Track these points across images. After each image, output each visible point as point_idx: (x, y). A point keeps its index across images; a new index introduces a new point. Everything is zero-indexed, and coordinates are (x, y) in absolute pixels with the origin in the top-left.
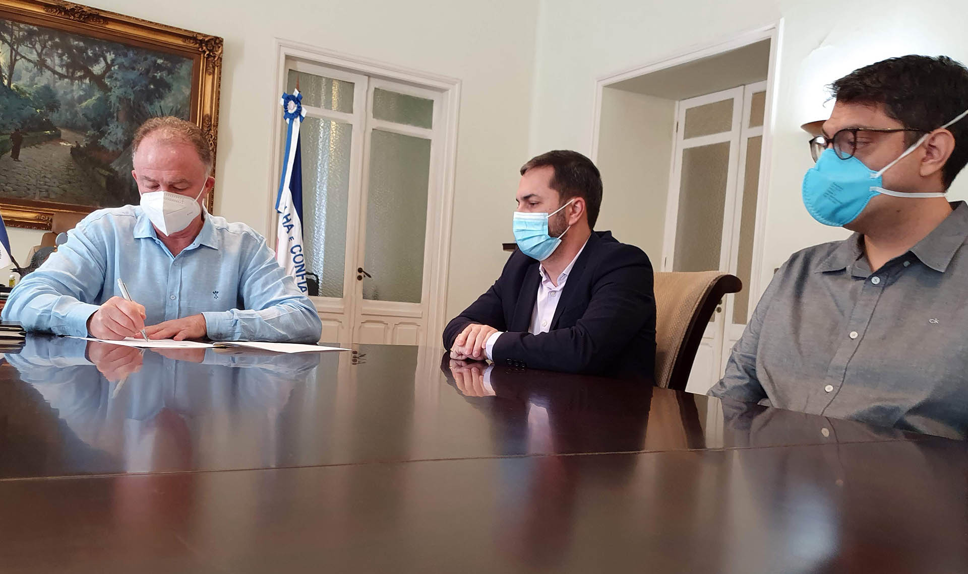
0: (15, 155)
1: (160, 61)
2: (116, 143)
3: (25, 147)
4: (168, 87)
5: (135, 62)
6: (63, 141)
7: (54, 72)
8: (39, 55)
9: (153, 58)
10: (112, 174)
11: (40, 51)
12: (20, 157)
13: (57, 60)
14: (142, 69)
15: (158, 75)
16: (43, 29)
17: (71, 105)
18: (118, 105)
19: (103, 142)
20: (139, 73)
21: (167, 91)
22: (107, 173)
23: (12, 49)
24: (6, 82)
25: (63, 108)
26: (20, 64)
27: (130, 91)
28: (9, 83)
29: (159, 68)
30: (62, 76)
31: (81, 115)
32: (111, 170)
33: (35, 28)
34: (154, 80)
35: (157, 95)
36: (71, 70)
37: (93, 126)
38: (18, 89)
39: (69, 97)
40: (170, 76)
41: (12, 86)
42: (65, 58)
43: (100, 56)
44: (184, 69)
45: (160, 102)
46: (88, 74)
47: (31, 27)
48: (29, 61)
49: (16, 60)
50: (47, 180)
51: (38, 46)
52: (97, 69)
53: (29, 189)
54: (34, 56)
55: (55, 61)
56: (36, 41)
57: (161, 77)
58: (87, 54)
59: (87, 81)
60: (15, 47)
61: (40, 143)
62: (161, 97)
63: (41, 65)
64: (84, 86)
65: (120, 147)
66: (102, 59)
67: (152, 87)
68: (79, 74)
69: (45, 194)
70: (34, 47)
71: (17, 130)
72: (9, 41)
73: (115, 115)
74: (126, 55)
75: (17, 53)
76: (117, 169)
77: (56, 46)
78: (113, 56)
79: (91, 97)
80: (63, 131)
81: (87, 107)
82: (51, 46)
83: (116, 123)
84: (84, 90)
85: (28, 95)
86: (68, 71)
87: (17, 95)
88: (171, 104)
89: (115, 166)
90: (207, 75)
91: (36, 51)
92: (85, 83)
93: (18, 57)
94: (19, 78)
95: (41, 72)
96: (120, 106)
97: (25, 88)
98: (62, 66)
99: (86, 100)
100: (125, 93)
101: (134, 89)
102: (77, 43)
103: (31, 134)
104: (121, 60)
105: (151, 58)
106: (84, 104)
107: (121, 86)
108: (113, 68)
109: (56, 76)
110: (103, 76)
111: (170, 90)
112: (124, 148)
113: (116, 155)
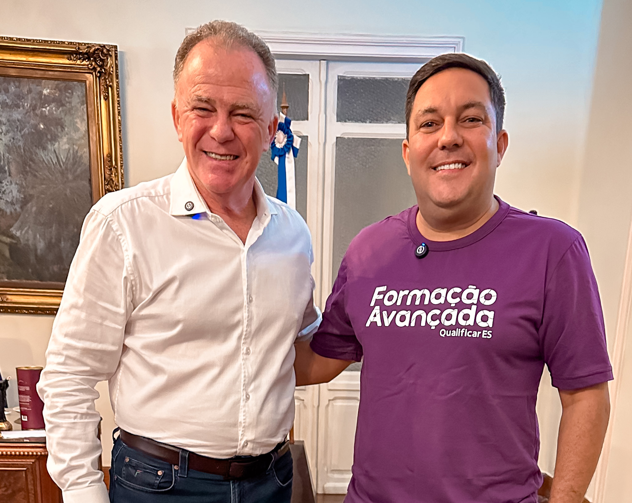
1: (45, 91)
2: (12, 203)
4: (60, 123)
5: (17, 96)
9: (38, 88)
10: (14, 241)
14: (27, 105)
15: (46, 110)
18: (7, 155)
20: (25, 112)
21: (60, 130)
27: (18, 136)
29: (46, 101)
32: (12, 237)
34: (43, 118)
35: (49, 137)
40: (61, 109)
44: (75, 98)
45: (54, 145)
57: (51, 113)
62: (55, 138)
65: (18, 207)
67: (42, 126)
73: (6, 168)
74: (6, 91)
76: (18, 234)
83: (9, 179)
88: (67, 146)
89: (15, 231)
90: (103, 100)
96: (10, 157)
100: (13, 139)
101: (23, 133)
105: (34, 89)
107: (8, 132)
111: (63, 128)
112: (21, 208)
113: (15, 217)
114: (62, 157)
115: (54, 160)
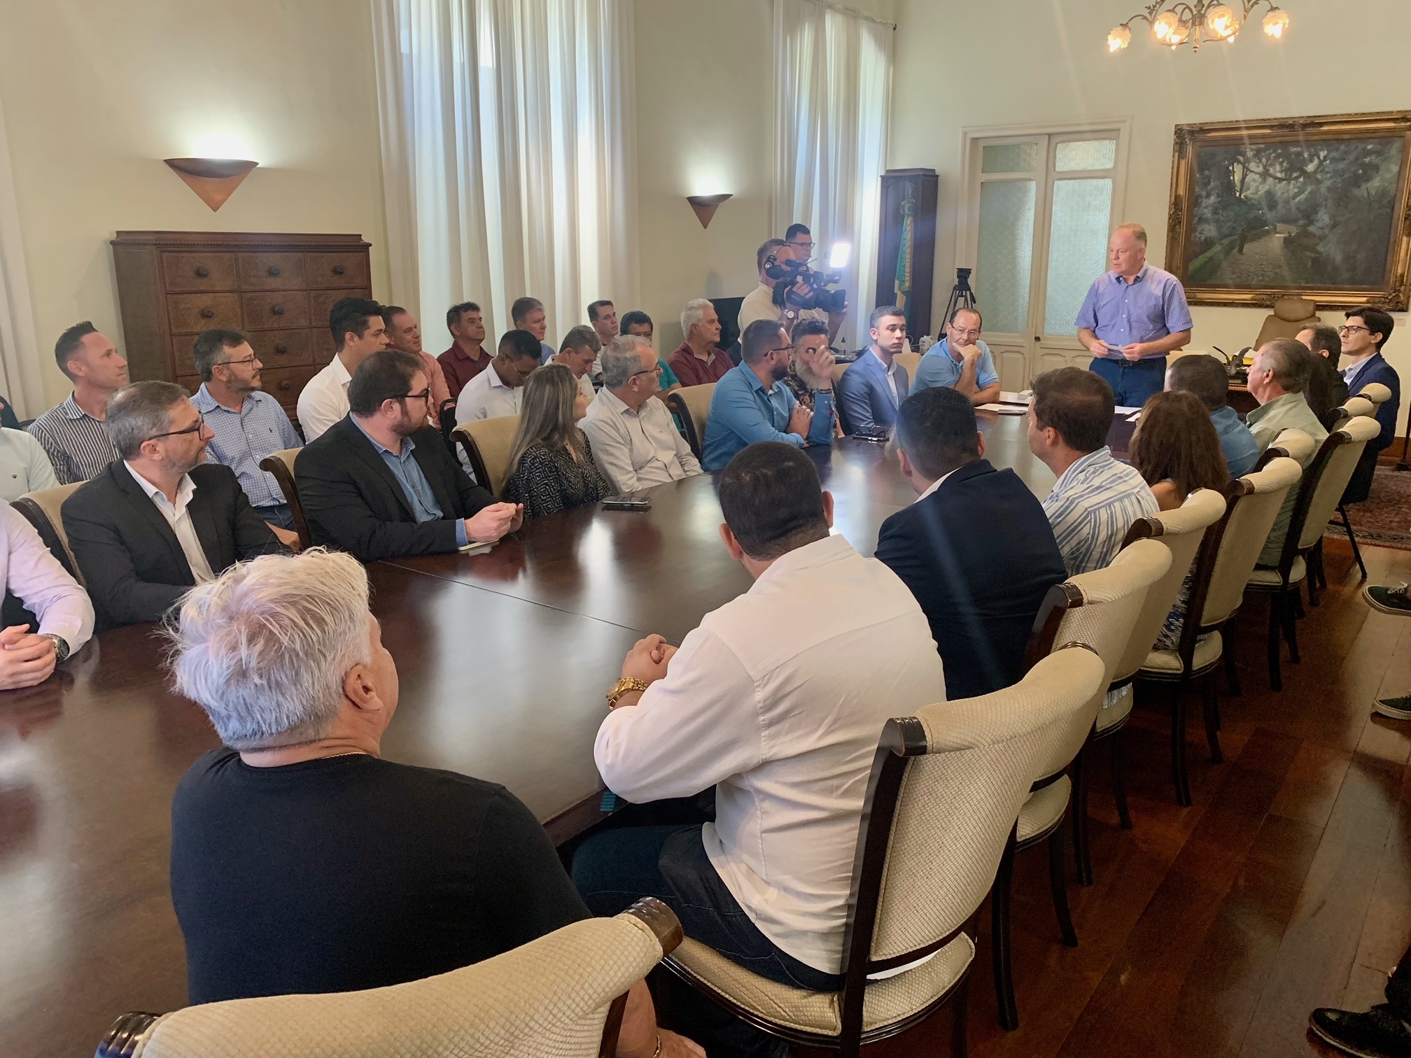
0: (1241, 251)
1: (1369, 147)
2: (1322, 228)
3: (1248, 242)
4: (1376, 168)
5: (1346, 153)
6: (1277, 233)
7: (1276, 178)
8: (1264, 167)
9: (1364, 145)
10: (1318, 256)
11: (1265, 163)
12: (1243, 252)
13: (1278, 168)
14: (1352, 158)
15: (1367, 160)
16: (1269, 146)
17: (1287, 202)
18: (1327, 194)
19: (1311, 229)
20: (1349, 162)
21: (1375, 173)
22: (1313, 255)
23: (1244, 167)
24: (1238, 194)
25: (1280, 207)
26: (1250, 177)
27: (1339, 180)
28: (1240, 195)
29: (1369, 153)
30: (1281, 180)
31: (1294, 209)
32: (1317, 252)
33: (1263, 146)
34: (1364, 166)
35: (1365, 178)
36: (1288, 173)
37: (1303, 217)
38: (1246, 197)
39: (1286, 195)
40: (1379, 158)
41: (1242, 197)
42: (1285, 164)
43: (1314, 155)
44: (1394, 149)
45: (1368, 184)
46: (1304, 173)
47: (1260, 146)
48: (1256, 173)
49: (1246, 175)
50: (1263, 267)
51: (1264, 160)
52: (1310, 168)
53: (1249, 276)
54: (1261, 169)
55: (1276, 170)
56: (1263, 156)
57: (1370, 162)
58: (1303, 156)
59: (1302, 179)
60: (1247, 165)
61: (1260, 238)
62: (1367, 181)
63: (1265, 175)
64: (1298, 184)
65: (1327, 231)
66: (1315, 158)
67: (1361, 172)
68: (1295, 175)
69: (1261, 278)
70: (1261, 161)
71: (1243, 230)
72: (1242, 161)
73: (1324, 203)
74: (1337, 150)
75: (1248, 170)
76: (1323, 250)
77: (1278, 156)
78: (1326, 152)
79: (1303, 192)
80: (1278, 225)
81: (1299, 202)
82: (1275, 157)
83: (1324, 211)
84: (1299, 188)
85: (1253, 201)
86: (1286, 175)
87: (1245, 203)
88: (1378, 184)
89: (1320, 248)
91: (1263, 164)
92: (1300, 182)
93: (1248, 173)
94: (1248, 189)
95: (1265, 181)
96: (1329, 195)
97: (1251, 196)
98: (1281, 172)
99: (1299, 196)
100: (1334, 182)
101: (1344, 177)
102: (1295, 149)
103: (1253, 232)
104: (1334, 154)
105: (1361, 146)
106: (1298, 199)
107: (1331, 178)
108: (1324, 163)
109: (1277, 181)
110: (1315, 172)
111: (1378, 172)
112: (1330, 231)
113: (1322, 238)
114: (1373, 192)
115: (1366, 195)
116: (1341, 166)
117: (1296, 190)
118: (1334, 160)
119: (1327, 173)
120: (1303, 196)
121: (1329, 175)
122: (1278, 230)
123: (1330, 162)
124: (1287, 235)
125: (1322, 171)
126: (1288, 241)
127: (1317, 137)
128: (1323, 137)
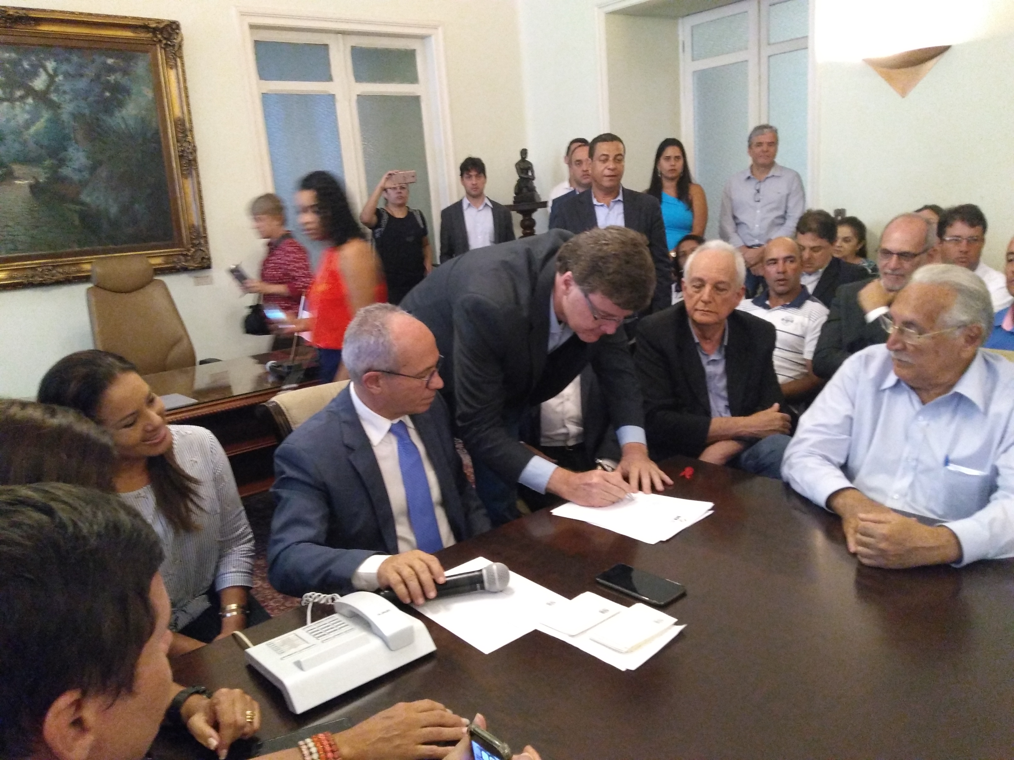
1: (110, 61)
2: (80, 171)
4: (127, 91)
5: (81, 66)
9: (103, 58)
10: (83, 208)
14: (91, 74)
15: (112, 78)
17: (18, 133)
18: (72, 123)
19: (64, 172)
20: (89, 80)
21: (127, 97)
22: (78, 207)
25: (10, 138)
27: (83, 104)
29: (111, 70)
31: (31, 143)
32: (82, 204)
34: (108, 86)
35: (116, 104)
36: (8, 90)
37: (48, 154)
39: (13, 124)
40: (126, 78)
43: (38, 67)
44: (141, 66)
45: (121, 111)
46: (30, 91)
52: (39, 83)
57: (116, 82)
58: (22, 65)
59: (30, 100)
62: (121, 105)
64: (27, 107)
65: (86, 174)
66: (41, 70)
67: (108, 94)
68: (19, 93)
73: (72, 136)
74: (68, 60)
76: (88, 200)
78: (54, 64)
79: (39, 120)
81: (37, 133)
84: (28, 112)
86: (4, 93)
88: (134, 112)
89: (85, 197)
90: (169, 70)
92: (29, 104)
96: (75, 125)
99: (34, 124)
100: (78, 107)
101: (87, 100)
102: (7, 55)
104: (65, 67)
105: (99, 59)
106: (33, 130)
107: (71, 101)
108: (57, 79)
110: (47, 91)
111: (129, 95)
112: (91, 174)
113: (83, 184)
114: (131, 122)
115: (123, 126)
116: (82, 84)
117: (27, 116)
118: (67, 75)
119: (65, 92)
120: (40, 125)
121: (68, 97)
122: (16, 174)
123: (65, 77)
124: (32, 181)
125: (57, 90)
126: (35, 189)
127: (34, 40)
128: (42, 41)
